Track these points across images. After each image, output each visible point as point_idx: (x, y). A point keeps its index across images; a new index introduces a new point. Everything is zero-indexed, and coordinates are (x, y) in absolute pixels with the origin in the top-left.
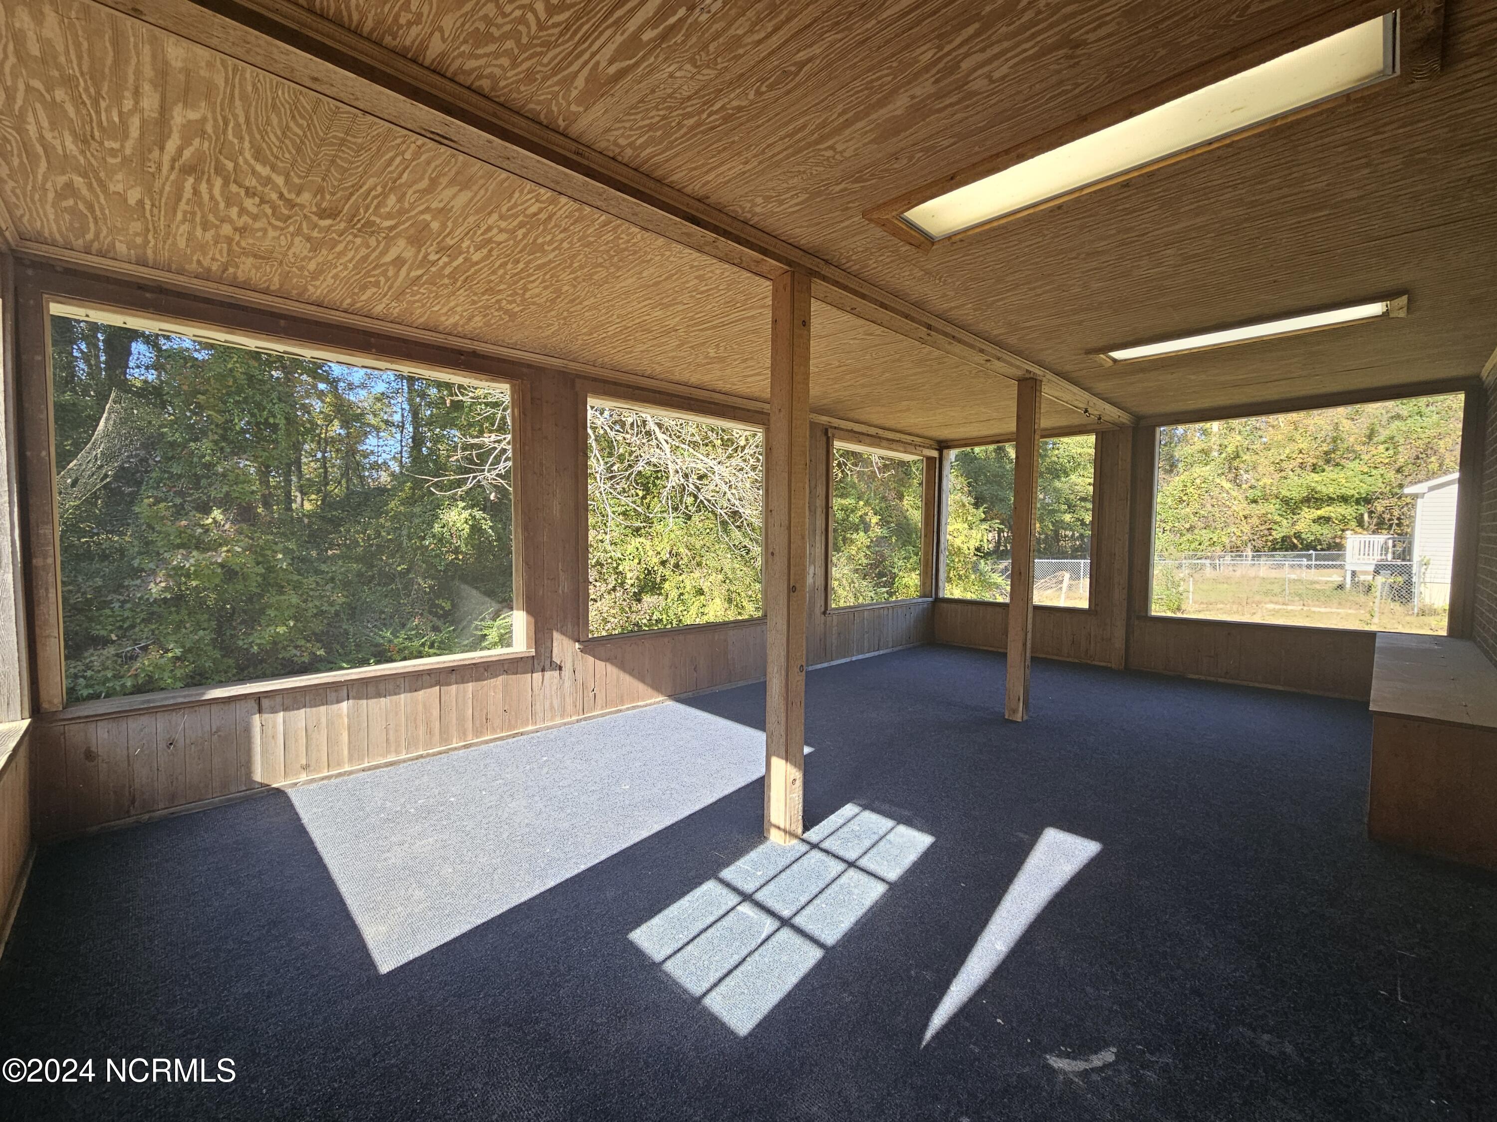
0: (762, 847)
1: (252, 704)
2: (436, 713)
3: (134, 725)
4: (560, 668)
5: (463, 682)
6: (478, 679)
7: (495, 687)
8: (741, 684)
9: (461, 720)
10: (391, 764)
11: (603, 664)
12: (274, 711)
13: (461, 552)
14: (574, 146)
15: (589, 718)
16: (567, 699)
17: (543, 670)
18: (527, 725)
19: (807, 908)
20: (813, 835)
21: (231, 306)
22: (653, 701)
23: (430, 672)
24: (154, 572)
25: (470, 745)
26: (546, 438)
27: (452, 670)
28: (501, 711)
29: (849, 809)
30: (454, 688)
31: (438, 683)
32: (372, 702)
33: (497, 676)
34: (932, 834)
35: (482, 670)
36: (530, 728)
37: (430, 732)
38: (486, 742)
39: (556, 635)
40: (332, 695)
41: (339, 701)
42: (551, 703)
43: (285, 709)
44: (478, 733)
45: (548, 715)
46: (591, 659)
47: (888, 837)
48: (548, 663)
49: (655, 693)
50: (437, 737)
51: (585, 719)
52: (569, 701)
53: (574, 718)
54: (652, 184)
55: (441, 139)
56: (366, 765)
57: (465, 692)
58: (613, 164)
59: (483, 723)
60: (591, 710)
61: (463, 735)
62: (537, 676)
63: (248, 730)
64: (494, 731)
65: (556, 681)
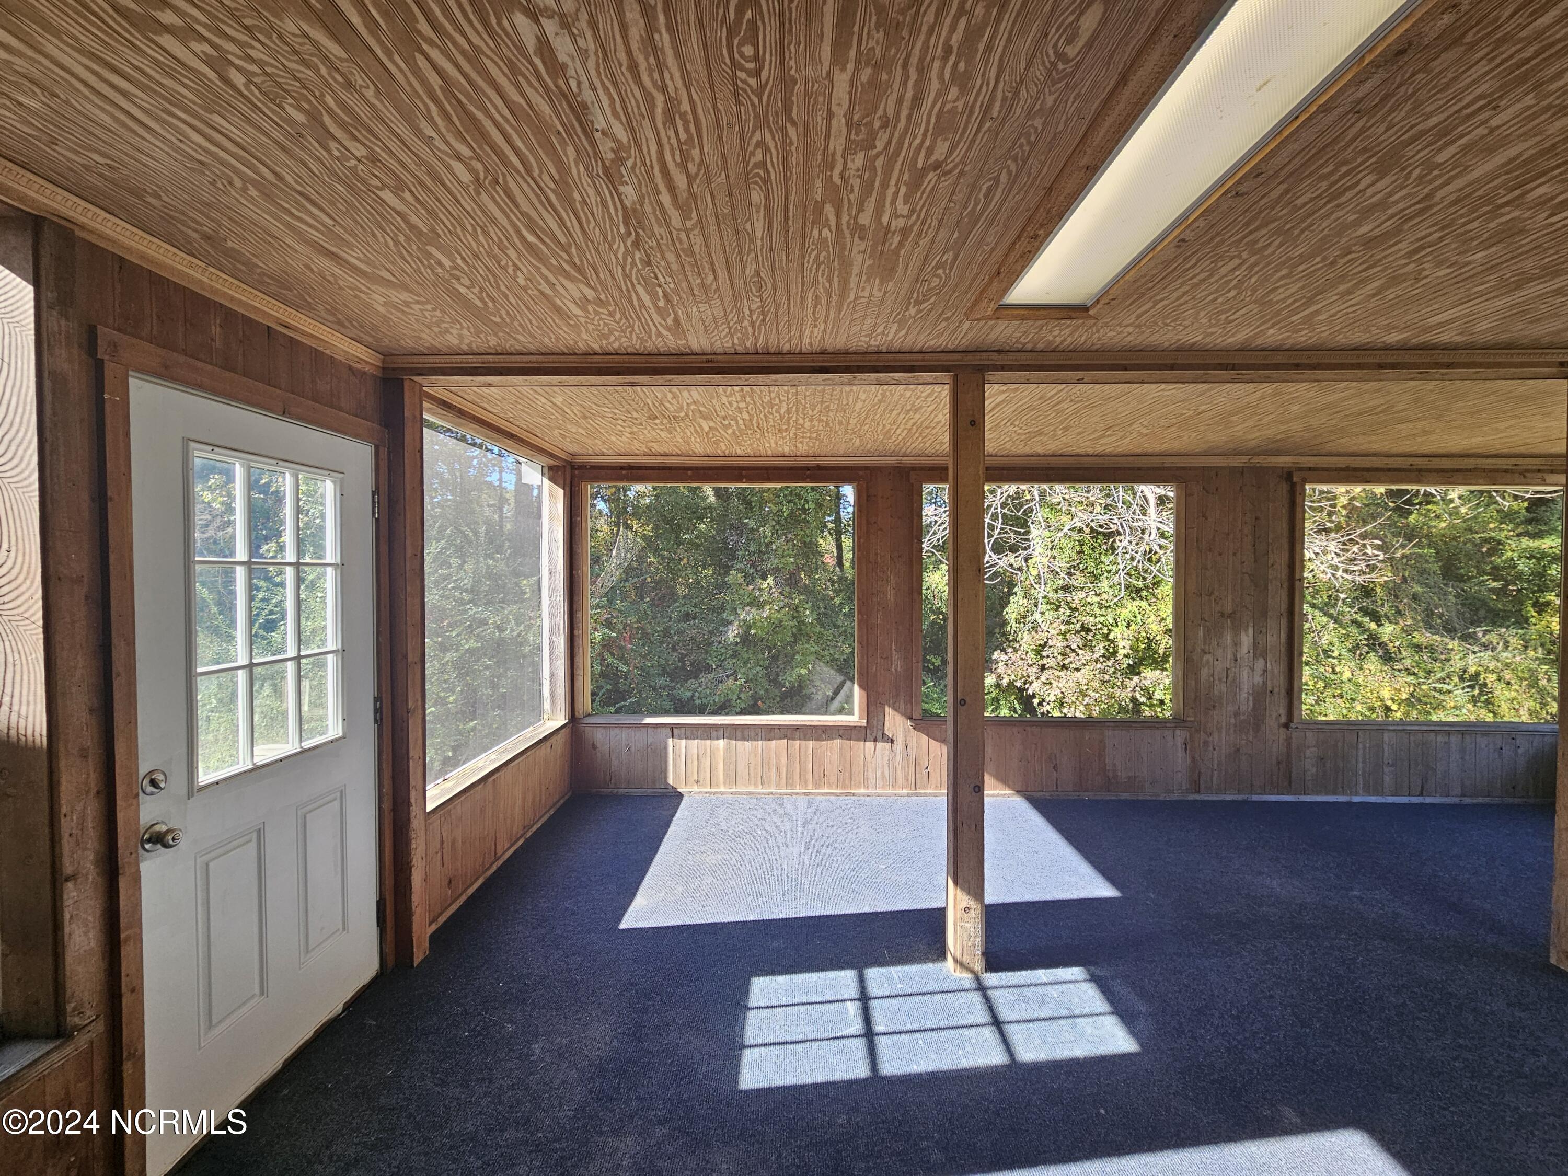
0: (931, 965)
1: (669, 731)
2: (783, 761)
3: (614, 732)
4: (892, 741)
5: (805, 739)
6: (818, 739)
7: (831, 748)
8: (1125, 796)
9: (803, 771)
10: (750, 794)
11: (938, 744)
12: (680, 738)
13: (942, 613)
14: (704, 358)
15: (920, 795)
16: (899, 772)
17: (875, 740)
18: (859, 787)
19: (903, 1036)
20: (992, 979)
21: (664, 468)
22: (996, 792)
23: (779, 727)
24: (731, 623)
25: (810, 794)
26: (881, 530)
27: (797, 728)
28: (836, 771)
29: (1075, 972)
30: (798, 743)
31: (786, 737)
32: (739, 743)
33: (833, 739)
34: (1141, 1045)
35: (820, 732)
36: (862, 791)
37: (779, 775)
38: (823, 794)
39: (888, 710)
40: (714, 734)
41: (718, 739)
42: (883, 773)
43: (687, 738)
44: (817, 785)
45: (880, 783)
46: (925, 737)
47: (1078, 1020)
48: (880, 734)
49: (1001, 785)
50: (784, 781)
51: (916, 795)
52: (900, 774)
53: (905, 791)
54: (774, 358)
55: (632, 384)
56: (734, 790)
57: (807, 748)
58: (737, 358)
59: (821, 778)
60: (924, 788)
61: (805, 784)
62: (870, 745)
63: (666, 748)
64: (830, 786)
65: (888, 752)
